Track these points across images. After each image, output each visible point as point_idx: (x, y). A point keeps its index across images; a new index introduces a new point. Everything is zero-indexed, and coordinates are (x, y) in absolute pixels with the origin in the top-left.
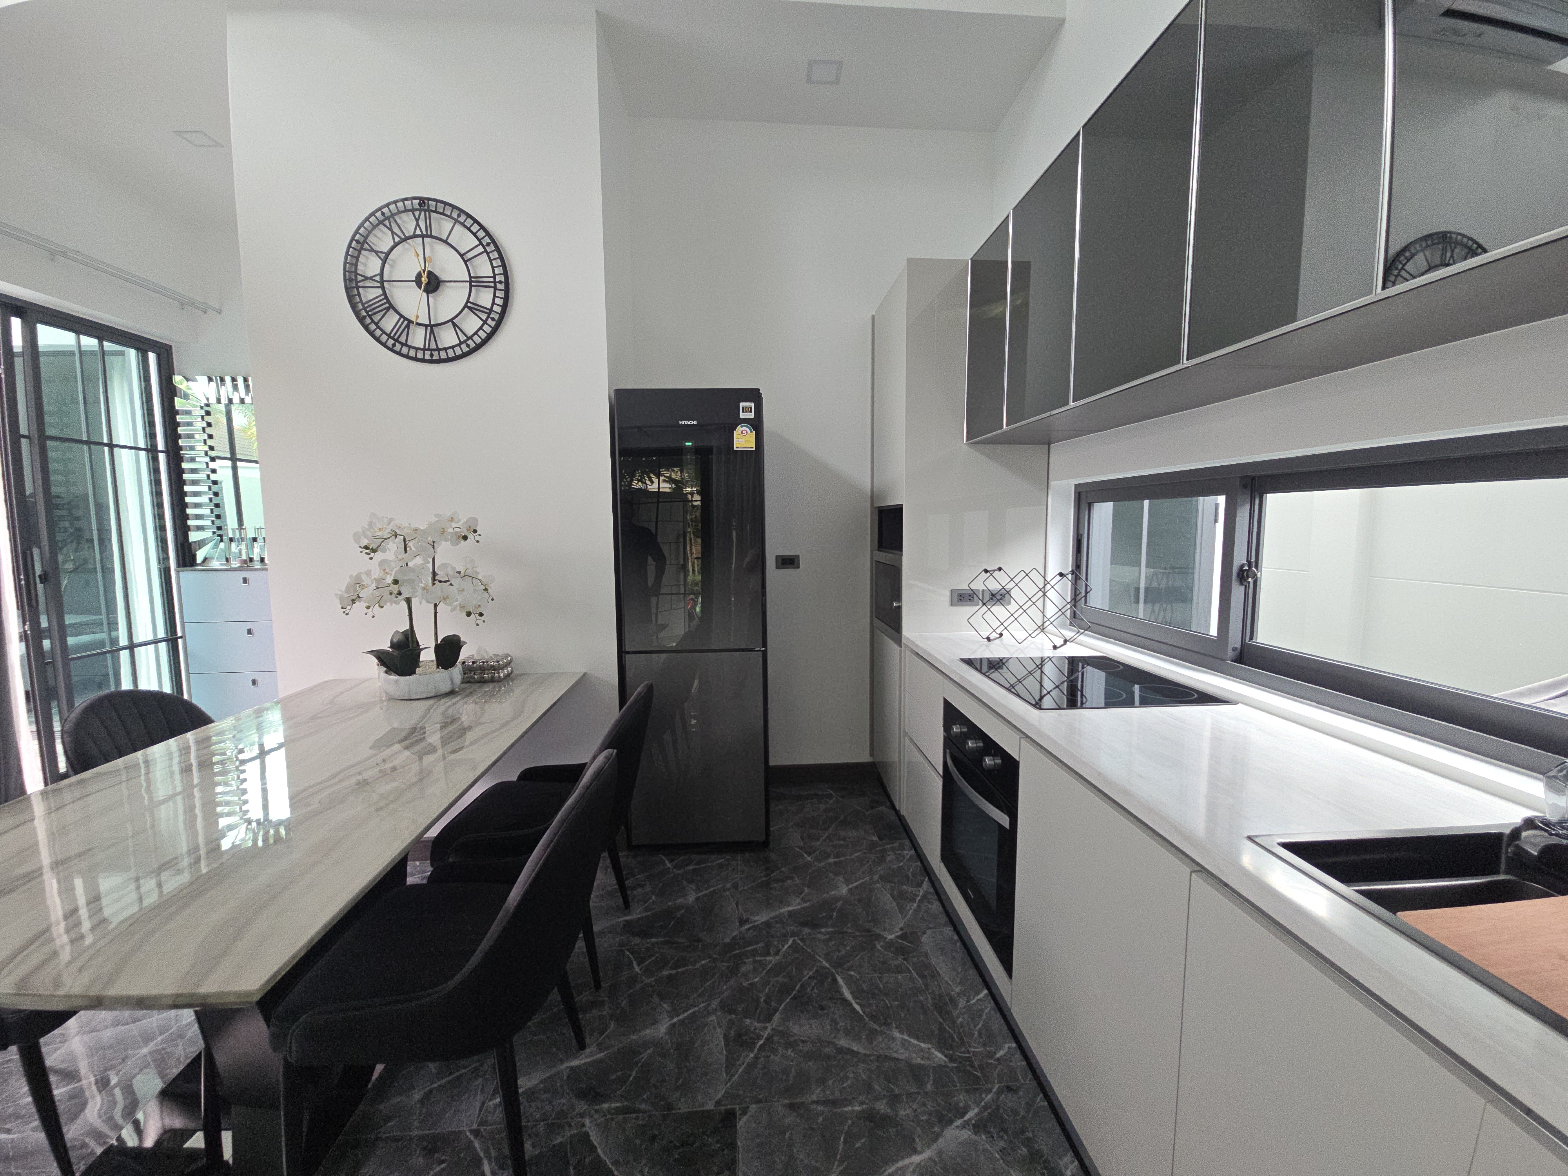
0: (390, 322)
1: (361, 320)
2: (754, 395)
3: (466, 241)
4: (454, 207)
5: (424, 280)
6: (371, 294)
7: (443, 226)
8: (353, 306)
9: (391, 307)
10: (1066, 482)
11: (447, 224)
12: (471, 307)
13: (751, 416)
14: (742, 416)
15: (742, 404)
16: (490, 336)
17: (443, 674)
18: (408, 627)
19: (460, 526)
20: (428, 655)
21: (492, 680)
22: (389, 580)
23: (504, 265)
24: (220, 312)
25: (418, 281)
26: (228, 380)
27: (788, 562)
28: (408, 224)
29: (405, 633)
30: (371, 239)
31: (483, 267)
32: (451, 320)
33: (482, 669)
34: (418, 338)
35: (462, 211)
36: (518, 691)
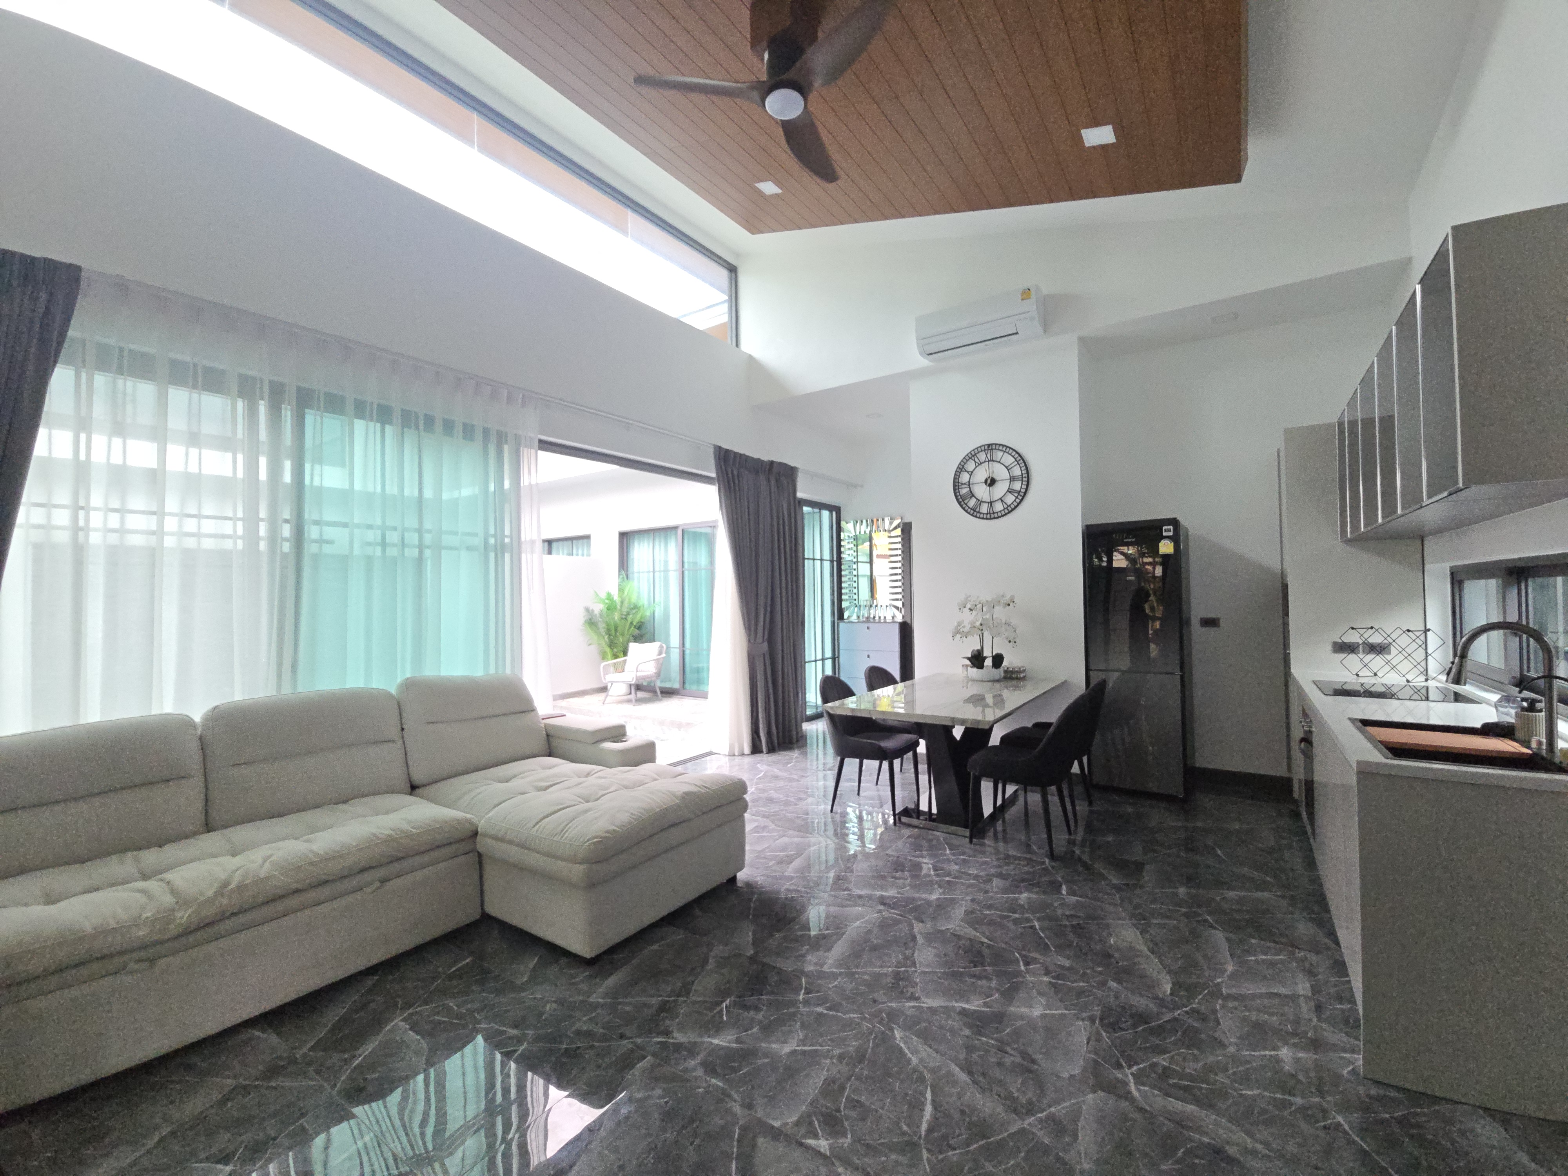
0: (972, 503)
1: (959, 503)
2: (1174, 522)
3: (1009, 460)
4: (1003, 446)
5: (989, 481)
6: (964, 491)
7: (998, 455)
8: (956, 497)
9: (973, 495)
10: (1443, 565)
11: (1000, 454)
12: (1010, 491)
13: (1171, 534)
14: (1165, 534)
15: (1164, 528)
16: (1019, 504)
17: (994, 670)
18: (979, 648)
19: (1007, 599)
20: (988, 662)
21: (1017, 678)
22: (978, 624)
23: (1027, 469)
24: (862, 486)
25: (986, 482)
26: (864, 521)
27: (1210, 622)
28: (982, 456)
29: (978, 651)
30: (966, 466)
31: (1017, 471)
32: (1001, 499)
33: (1012, 672)
34: (984, 508)
35: (1007, 447)
36: (1029, 685)
